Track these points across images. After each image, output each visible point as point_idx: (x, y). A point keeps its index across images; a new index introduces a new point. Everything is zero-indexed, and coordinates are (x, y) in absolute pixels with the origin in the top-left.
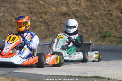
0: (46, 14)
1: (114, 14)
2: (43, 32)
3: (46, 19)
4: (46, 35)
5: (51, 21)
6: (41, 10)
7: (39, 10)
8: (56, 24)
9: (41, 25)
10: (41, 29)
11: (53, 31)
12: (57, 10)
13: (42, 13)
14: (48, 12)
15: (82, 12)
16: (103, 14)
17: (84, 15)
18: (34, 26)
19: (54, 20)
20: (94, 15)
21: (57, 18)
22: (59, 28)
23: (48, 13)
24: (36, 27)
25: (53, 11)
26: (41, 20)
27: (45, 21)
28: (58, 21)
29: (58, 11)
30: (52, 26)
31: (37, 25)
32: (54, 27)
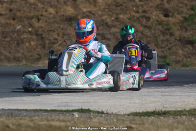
0: (39, 20)
1: (154, 17)
2: (35, 49)
3: (39, 28)
4: (39, 55)
5: (48, 31)
6: (30, 12)
7: (27, 13)
8: (56, 37)
9: (31, 38)
10: (30, 44)
11: (52, 47)
12: (57, 13)
13: (32, 18)
14: (42, 15)
15: (99, 15)
16: (135, 18)
17: (103, 21)
18: (18, 40)
19: (52, 29)
20: (120, 20)
21: (57, 25)
22: (60, 42)
23: (42, 17)
24: (23, 42)
25: (50, 14)
26: (30, 29)
27: (37, 31)
28: (60, 30)
29: (60, 14)
30: (49, 40)
31: (24, 38)
32: (53, 41)
